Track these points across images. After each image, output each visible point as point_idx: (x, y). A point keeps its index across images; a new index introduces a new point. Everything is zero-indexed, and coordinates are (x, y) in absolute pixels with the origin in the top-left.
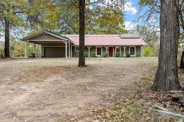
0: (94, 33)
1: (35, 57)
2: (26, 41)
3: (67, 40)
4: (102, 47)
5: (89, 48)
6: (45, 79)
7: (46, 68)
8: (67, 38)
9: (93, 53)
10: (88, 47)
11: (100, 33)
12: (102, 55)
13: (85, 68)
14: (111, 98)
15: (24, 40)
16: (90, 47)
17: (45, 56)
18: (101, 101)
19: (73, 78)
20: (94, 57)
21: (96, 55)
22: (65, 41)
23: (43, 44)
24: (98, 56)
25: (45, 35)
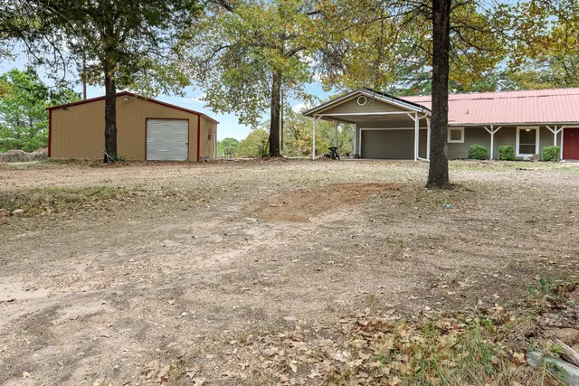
0: (517, 88)
1: (337, 156)
2: (317, 117)
3: (420, 110)
4: (538, 128)
5: (492, 133)
6: (315, 215)
7: (336, 187)
8: (419, 106)
9: (506, 147)
10: (490, 129)
11: (537, 85)
12: (537, 152)
13: (446, 193)
14: (450, 293)
15: (311, 115)
16: (494, 129)
17: (362, 155)
18: (413, 297)
19: (389, 219)
20: (508, 160)
21: (518, 155)
22: (413, 115)
23: (360, 122)
24: (522, 155)
25: (362, 100)
